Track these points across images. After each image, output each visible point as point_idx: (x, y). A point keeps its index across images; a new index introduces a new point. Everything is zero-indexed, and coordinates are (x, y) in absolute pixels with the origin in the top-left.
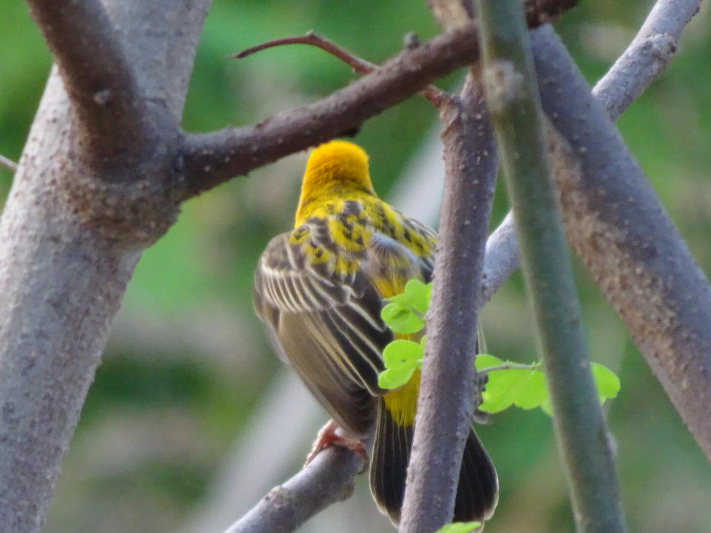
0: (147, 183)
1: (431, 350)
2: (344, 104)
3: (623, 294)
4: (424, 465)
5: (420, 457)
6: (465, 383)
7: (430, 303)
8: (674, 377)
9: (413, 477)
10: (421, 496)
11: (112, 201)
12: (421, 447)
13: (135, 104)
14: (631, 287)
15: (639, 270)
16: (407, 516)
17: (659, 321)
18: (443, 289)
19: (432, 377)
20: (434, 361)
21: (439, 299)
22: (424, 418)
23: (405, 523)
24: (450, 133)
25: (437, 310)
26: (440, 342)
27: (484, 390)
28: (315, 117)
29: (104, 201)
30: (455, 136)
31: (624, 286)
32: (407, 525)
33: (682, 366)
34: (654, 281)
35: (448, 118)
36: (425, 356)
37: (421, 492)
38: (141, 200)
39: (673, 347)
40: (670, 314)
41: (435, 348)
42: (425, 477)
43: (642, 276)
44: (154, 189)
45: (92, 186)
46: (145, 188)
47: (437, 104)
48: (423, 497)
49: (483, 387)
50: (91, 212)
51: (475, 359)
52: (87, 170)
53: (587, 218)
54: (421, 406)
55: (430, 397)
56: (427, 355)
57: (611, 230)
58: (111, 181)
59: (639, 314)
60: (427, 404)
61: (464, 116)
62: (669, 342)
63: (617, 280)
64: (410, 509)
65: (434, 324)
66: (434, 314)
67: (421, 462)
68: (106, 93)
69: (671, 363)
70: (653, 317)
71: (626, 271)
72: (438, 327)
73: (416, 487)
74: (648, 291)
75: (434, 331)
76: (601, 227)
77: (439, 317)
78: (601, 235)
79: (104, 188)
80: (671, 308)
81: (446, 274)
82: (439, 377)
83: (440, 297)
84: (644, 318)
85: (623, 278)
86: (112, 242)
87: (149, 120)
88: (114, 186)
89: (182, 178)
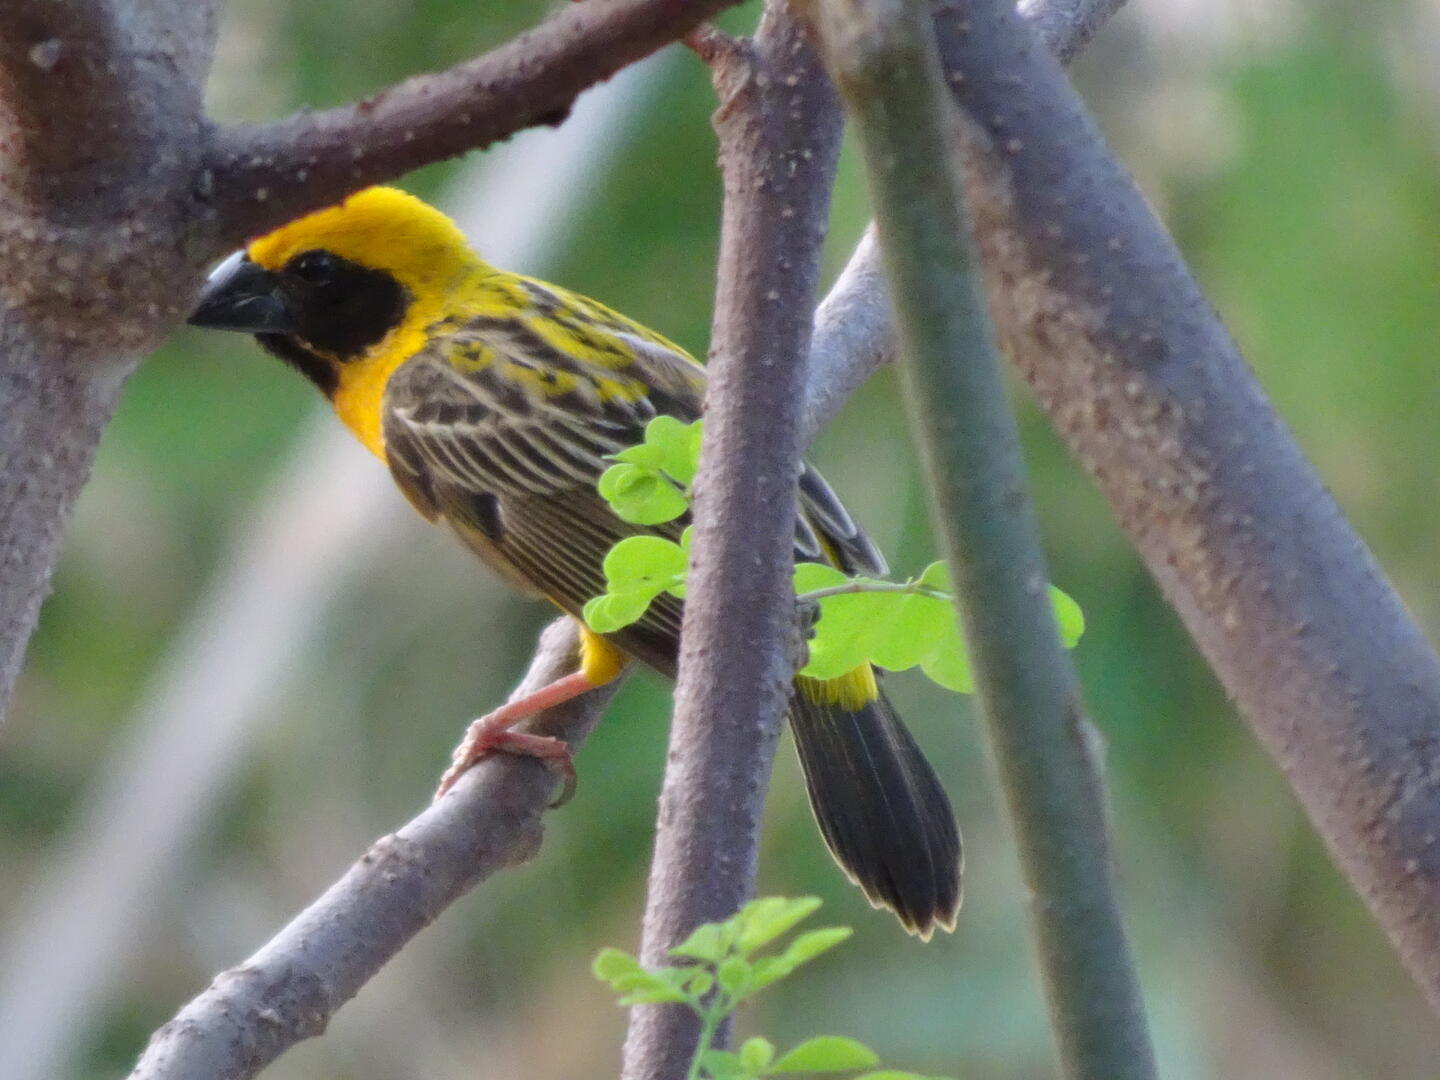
0: (140, 227)
1: (704, 557)
2: (538, 59)
3: (1102, 438)
4: (693, 790)
5: (686, 775)
6: (775, 621)
7: (700, 461)
8: (1209, 605)
9: (671, 815)
10: (689, 853)
11: (69, 263)
12: (686, 753)
13: (113, 68)
14: (1117, 425)
15: (1133, 388)
16: (660, 894)
17: (1176, 490)
18: (725, 432)
19: (706, 610)
20: (710, 578)
21: (718, 453)
22: (692, 695)
23: (657, 909)
24: (734, 115)
25: (714, 474)
26: (722, 539)
27: (812, 635)
28: (479, 87)
29: (52, 263)
30: (745, 119)
31: (1104, 420)
32: (660, 914)
33: (1225, 582)
34: (1165, 409)
35: (730, 83)
36: (690, 569)
37: (689, 845)
38: (129, 260)
39: (1204, 543)
40: (1199, 476)
41: (711, 552)
42: (696, 814)
43: (1139, 400)
44: (154, 238)
45: (29, 234)
46: (135, 236)
47: (707, 55)
48: (691, 857)
49: (809, 629)
50: (26, 285)
51: (793, 572)
52: (19, 202)
53: (1026, 283)
54: (684, 669)
55: (703, 653)
56: (695, 565)
57: (1073, 307)
58: (68, 224)
59: (1135, 477)
60: (697, 666)
61: (762, 80)
62: (1196, 533)
63: (1089, 409)
64: (666, 880)
65: (709, 503)
66: (709, 483)
67: (687, 784)
68: (54, 45)
69: (1202, 575)
70: (1163, 483)
71: (1107, 390)
72: (717, 510)
73: (679, 835)
74: (1153, 430)
75: (707, 518)
76: (1053, 301)
77: (719, 488)
78: (1056, 318)
79: (52, 237)
80: (1201, 464)
81: (732, 401)
82: (721, 609)
83: (719, 447)
84: (1146, 484)
85: (1102, 406)
86: (70, 345)
87: (141, 98)
88: (73, 233)
89: (210, 214)
